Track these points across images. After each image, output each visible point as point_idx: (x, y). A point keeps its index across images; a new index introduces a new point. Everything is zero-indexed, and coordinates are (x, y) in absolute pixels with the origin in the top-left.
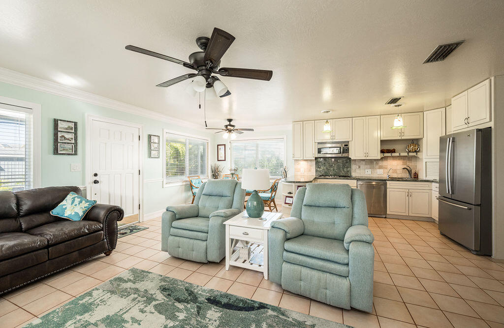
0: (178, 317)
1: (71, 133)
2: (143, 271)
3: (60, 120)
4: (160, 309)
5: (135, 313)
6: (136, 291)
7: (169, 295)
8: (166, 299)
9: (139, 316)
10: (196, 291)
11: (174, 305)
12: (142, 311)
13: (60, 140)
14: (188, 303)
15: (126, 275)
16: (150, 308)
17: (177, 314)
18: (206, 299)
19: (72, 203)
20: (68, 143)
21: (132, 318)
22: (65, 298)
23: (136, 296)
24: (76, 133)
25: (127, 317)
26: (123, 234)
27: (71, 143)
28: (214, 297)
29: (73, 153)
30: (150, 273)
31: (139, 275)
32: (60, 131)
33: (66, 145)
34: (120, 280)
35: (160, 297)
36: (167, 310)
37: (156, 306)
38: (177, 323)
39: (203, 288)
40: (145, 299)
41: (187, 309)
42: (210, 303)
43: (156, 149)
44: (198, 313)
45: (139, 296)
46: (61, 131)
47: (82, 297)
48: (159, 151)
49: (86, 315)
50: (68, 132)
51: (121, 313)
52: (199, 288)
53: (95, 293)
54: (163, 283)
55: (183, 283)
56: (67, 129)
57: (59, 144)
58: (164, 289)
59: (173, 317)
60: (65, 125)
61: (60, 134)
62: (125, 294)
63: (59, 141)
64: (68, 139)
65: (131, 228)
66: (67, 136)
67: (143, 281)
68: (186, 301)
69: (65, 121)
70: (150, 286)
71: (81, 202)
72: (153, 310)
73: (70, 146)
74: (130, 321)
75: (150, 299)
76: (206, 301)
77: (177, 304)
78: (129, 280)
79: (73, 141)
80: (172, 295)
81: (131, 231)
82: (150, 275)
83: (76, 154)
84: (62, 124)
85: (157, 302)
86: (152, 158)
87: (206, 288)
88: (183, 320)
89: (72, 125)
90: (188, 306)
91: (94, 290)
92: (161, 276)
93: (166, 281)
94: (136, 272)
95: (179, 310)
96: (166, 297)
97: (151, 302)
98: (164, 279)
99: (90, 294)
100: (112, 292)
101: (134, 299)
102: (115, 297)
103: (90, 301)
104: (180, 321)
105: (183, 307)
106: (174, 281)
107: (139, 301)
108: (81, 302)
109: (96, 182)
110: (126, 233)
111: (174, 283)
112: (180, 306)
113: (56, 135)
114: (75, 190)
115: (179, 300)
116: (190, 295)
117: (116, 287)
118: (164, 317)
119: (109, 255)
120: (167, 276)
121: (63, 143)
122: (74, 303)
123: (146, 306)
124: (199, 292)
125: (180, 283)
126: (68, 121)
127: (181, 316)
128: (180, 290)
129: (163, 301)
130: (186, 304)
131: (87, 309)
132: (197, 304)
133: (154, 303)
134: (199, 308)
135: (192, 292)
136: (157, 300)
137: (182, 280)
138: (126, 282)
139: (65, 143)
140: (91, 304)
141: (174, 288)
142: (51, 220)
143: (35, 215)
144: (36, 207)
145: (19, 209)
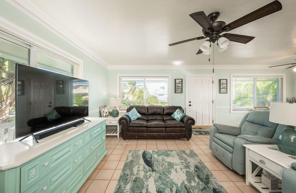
0: (192, 183)
2: (195, 154)
3: (177, 79)
4: (188, 173)
5: (178, 168)
6: (186, 160)
7: (196, 171)
8: (194, 172)
9: (179, 170)
10: (211, 179)
11: (194, 176)
12: (181, 169)
14: (202, 181)
15: (188, 152)
16: (185, 170)
17: (192, 181)
18: (213, 188)
19: (177, 113)
21: (176, 169)
22: (166, 148)
23: (184, 162)
24: (182, 84)
25: (175, 167)
26: (201, 134)
28: (219, 191)
30: (197, 156)
31: (193, 154)
33: (179, 89)
34: (184, 152)
35: (192, 169)
36: (190, 176)
37: (187, 171)
38: (189, 185)
39: (218, 182)
40: (186, 165)
41: (198, 183)
42: (213, 191)
43: (225, 88)
44: (202, 190)
45: (185, 162)
47: (169, 151)
48: (227, 89)
49: (166, 157)
51: (175, 164)
52: (215, 180)
53: (174, 152)
54: (199, 164)
55: (208, 171)
56: (179, 82)
57: (176, 89)
58: (196, 167)
59: (189, 181)
61: (177, 85)
62: (181, 158)
63: (176, 87)
64: (179, 87)
65: (206, 132)
66: (179, 85)
67: (192, 158)
68: (202, 180)
70: (193, 162)
71: (180, 113)
72: (185, 172)
74: (175, 169)
75: (187, 167)
76: (212, 189)
77: (196, 178)
78: (187, 154)
79: (181, 87)
80: (198, 172)
81: (206, 133)
82: (196, 157)
83: (182, 93)
85: (189, 170)
86: (221, 93)
87: (219, 183)
88: (192, 186)
89: (181, 80)
90: (200, 183)
91: (174, 150)
92: (201, 161)
93: (201, 165)
94: (192, 153)
95: (194, 181)
96: (194, 171)
97: (187, 168)
98: (201, 163)
99: (172, 151)
100: (178, 155)
101: (182, 163)
102: (177, 157)
103: (170, 154)
104: (191, 185)
105: (198, 181)
106: (205, 167)
107: (183, 165)
108: (168, 152)
109: (190, 105)
110: (202, 134)
111: (204, 168)
112: (197, 179)
113: (175, 85)
114: (180, 108)
115: (198, 177)
116: (206, 178)
117: (181, 154)
118: (186, 178)
119: (188, 140)
120: (203, 162)
122: (166, 151)
123: (184, 168)
124: (213, 182)
125: (207, 170)
127: (193, 184)
128: (204, 173)
129: (191, 172)
130: (200, 181)
131: (168, 155)
132: (206, 186)
133: (188, 169)
134: (205, 188)
135: (209, 178)
136: (190, 169)
137: (210, 169)
138: (185, 154)
140: (170, 155)
141: (202, 170)
142: (171, 118)
143: (167, 116)
144: (167, 112)
145: (163, 113)
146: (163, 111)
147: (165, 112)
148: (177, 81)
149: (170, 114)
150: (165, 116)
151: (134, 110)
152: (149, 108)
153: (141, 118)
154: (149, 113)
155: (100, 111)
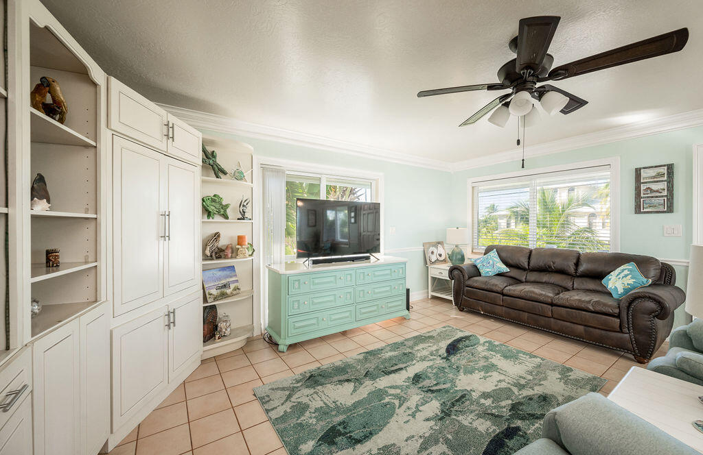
1: (662, 181)
3: (644, 168)
9: (493, 379)
13: (644, 194)
14: (512, 410)
19: (618, 275)
20: (657, 197)
24: (670, 181)
27: (662, 196)
29: (666, 210)
32: (643, 183)
33: (653, 200)
46: (646, 183)
50: (657, 182)
56: (654, 177)
57: (642, 200)
60: (652, 172)
61: (643, 187)
63: (642, 196)
64: (657, 191)
66: (655, 187)
69: (652, 167)
71: (626, 276)
73: (661, 200)
79: (665, 193)
83: (670, 210)
84: (646, 173)
89: (664, 170)
113: (638, 189)
121: (648, 197)
126: (656, 167)
139: (652, 197)
142: (600, 289)
143: (588, 280)
144: (588, 270)
145: (576, 270)
146: (577, 264)
147: (582, 268)
148: (644, 174)
149: (599, 276)
150: (580, 279)
151: (494, 254)
152: (533, 253)
153: (507, 274)
154: (531, 265)
155: (424, 251)
